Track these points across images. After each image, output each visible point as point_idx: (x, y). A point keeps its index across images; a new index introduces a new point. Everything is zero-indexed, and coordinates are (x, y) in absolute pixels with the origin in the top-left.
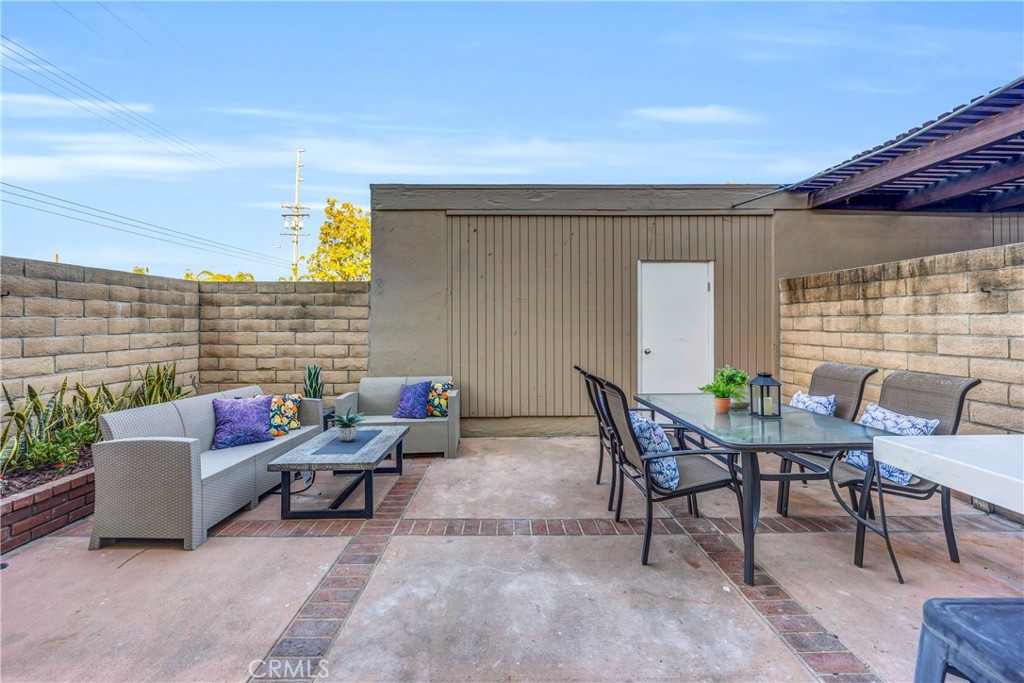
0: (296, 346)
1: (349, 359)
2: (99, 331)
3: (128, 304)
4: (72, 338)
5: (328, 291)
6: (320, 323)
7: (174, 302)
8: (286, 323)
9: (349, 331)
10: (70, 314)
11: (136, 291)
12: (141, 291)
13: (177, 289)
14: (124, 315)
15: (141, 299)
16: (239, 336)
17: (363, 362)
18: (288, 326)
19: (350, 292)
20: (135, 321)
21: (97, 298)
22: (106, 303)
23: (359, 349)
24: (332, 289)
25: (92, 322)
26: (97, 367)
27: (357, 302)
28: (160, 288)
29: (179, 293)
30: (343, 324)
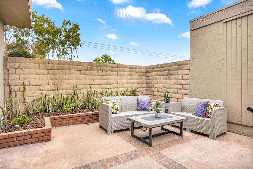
0: (167, 85)
1: (182, 90)
2: (121, 79)
3: (127, 73)
4: (115, 81)
5: (176, 65)
6: (174, 77)
7: (139, 72)
8: (164, 77)
9: (182, 79)
10: (115, 75)
11: (129, 69)
12: (130, 69)
13: (140, 68)
14: (126, 75)
15: (130, 71)
16: (154, 81)
17: (187, 91)
18: (165, 78)
19: (183, 65)
20: (129, 77)
21: (120, 71)
22: (122, 72)
23: (186, 86)
24: (177, 64)
25: (119, 77)
26: (120, 88)
27: (185, 68)
28: (135, 68)
29: (140, 69)
30: (180, 77)
